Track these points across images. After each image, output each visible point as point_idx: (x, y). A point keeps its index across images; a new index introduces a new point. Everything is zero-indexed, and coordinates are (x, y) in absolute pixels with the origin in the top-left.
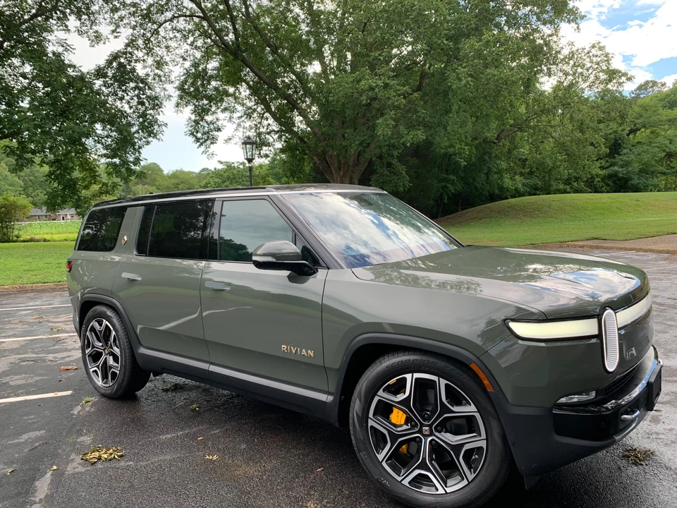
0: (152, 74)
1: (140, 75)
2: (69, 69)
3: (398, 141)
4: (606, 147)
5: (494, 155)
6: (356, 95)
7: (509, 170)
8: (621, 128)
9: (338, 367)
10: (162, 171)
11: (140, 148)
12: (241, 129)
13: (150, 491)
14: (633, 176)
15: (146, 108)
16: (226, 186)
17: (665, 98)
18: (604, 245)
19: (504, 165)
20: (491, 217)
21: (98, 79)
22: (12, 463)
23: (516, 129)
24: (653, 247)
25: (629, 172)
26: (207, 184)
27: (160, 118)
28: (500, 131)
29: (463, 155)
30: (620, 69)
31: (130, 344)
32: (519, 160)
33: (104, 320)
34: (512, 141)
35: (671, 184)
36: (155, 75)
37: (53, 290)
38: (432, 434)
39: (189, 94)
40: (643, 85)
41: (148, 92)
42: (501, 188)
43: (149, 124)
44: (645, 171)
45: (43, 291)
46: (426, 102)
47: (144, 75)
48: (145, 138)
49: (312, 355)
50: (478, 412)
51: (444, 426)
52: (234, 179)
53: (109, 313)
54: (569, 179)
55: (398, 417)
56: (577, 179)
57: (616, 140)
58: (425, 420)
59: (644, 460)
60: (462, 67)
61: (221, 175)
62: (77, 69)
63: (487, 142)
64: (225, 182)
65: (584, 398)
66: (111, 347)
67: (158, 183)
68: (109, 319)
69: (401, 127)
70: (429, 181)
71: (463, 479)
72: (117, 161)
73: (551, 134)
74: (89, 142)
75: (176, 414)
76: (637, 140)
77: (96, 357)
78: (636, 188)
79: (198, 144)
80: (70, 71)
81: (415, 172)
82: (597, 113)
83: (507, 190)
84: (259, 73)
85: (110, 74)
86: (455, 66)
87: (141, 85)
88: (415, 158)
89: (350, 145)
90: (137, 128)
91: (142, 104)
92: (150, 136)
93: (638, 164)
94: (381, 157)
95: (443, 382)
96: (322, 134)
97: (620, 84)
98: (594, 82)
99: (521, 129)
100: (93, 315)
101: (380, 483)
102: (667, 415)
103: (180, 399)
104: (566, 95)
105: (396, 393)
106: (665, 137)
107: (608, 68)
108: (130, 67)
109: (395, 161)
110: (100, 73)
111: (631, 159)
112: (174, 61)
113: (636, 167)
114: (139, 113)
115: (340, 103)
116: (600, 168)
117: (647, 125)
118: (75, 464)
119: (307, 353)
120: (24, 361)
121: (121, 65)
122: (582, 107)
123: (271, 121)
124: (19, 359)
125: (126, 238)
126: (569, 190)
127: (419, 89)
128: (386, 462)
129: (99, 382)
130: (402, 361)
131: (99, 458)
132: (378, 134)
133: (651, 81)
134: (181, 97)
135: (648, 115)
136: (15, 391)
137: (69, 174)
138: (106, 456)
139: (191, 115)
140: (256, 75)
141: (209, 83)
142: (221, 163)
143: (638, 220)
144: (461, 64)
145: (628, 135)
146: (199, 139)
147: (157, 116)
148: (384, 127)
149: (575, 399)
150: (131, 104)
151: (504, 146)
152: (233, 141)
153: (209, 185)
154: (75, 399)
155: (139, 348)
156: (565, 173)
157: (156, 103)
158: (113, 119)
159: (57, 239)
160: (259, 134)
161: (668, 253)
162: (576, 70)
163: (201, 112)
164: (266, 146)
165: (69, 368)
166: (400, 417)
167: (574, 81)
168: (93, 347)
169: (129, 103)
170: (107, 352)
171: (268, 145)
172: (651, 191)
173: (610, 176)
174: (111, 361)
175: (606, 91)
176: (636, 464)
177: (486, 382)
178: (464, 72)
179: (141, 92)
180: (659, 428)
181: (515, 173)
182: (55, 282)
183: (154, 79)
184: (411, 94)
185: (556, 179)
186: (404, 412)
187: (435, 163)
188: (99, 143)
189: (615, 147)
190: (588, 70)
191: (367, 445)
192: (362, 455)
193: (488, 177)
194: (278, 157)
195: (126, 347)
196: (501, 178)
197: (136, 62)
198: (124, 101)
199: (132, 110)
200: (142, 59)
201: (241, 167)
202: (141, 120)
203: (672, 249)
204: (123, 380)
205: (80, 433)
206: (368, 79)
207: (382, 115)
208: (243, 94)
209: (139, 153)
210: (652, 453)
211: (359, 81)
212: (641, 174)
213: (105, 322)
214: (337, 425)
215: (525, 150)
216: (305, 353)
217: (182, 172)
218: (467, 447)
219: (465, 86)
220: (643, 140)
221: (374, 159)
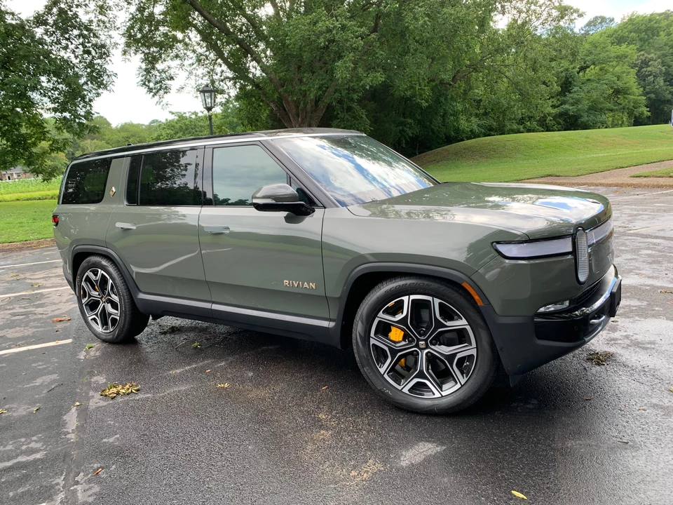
0: (95, 20)
1: (83, 21)
2: (7, 16)
3: (358, 84)
4: (557, 85)
5: (449, 97)
6: (313, 38)
7: (465, 111)
8: (572, 66)
9: (338, 296)
10: (109, 124)
11: (90, 100)
12: (193, 77)
13: (173, 416)
14: (582, 114)
15: (93, 57)
16: (179, 138)
17: (613, 34)
18: (558, 181)
19: (459, 107)
20: (448, 160)
21: (38, 27)
22: (35, 403)
23: (471, 70)
24: (603, 181)
25: (578, 110)
26: (159, 136)
27: (109, 67)
28: (455, 72)
29: (424, 95)
30: (572, 6)
31: (129, 290)
32: (474, 101)
33: (100, 270)
34: (468, 82)
35: (618, 120)
36: (99, 21)
37: (21, 249)
38: (427, 347)
39: (137, 41)
40: (592, 22)
41: (94, 40)
42: (457, 130)
43: (97, 74)
44: (594, 108)
45: (11, 250)
46: (382, 43)
47: (87, 22)
48: (95, 89)
49: (314, 287)
50: (469, 324)
51: (438, 340)
52: (187, 129)
53: (104, 262)
54: (523, 118)
55: (396, 334)
56: (530, 118)
57: (567, 78)
58: (421, 335)
59: (605, 361)
60: (419, 7)
61: (173, 126)
62: (16, 17)
63: (442, 84)
64: (177, 133)
65: (559, 307)
66: (109, 295)
67: (107, 137)
68: (104, 268)
69: (360, 69)
70: (387, 125)
71: (456, 383)
72: (67, 115)
73: (504, 73)
74: (35, 96)
75: (180, 352)
76: (586, 78)
77: (93, 306)
78: (586, 125)
79: (152, 94)
80: (9, 19)
81: (373, 117)
82: (549, 51)
83: (463, 132)
84: (210, 17)
85: (51, 21)
86: (413, 5)
87: (85, 33)
88: (373, 102)
89: (309, 90)
90: (85, 79)
91: (89, 53)
92: (99, 87)
93: (587, 102)
94: (340, 102)
95: (437, 301)
96: (280, 79)
97: (572, 21)
98: (546, 19)
99: (475, 70)
100: (88, 266)
101: (383, 393)
102: (622, 325)
103: (180, 339)
104: (519, 33)
105: (394, 314)
106: (613, 74)
107: (560, 4)
108: (71, 13)
109: (355, 105)
110: (40, 20)
111: (582, 96)
112: (117, 5)
113: (585, 105)
114: (85, 63)
115: (297, 46)
116: (551, 106)
117: (596, 62)
118: (95, 400)
119: (309, 286)
120: (15, 316)
121: (61, 11)
122: (535, 45)
123: (224, 67)
124: (10, 314)
125: (114, 189)
126: (522, 129)
127: (374, 30)
128: (388, 374)
129: (99, 328)
130: (400, 286)
131: (118, 393)
132: (338, 77)
133: (600, 17)
134: (128, 45)
135: (598, 52)
136: (16, 342)
137: (17, 130)
138: (123, 391)
139: (140, 64)
140: (205, 18)
141: (157, 29)
142: (173, 113)
143: (588, 156)
144: (418, 4)
145: (578, 73)
146: (152, 89)
147: (105, 66)
148: (342, 69)
149: (551, 308)
150: (77, 54)
151: (460, 87)
152: (186, 90)
153: (161, 137)
154: (77, 346)
155: (138, 294)
156: (519, 112)
157: (103, 51)
158: (59, 70)
159: (9, 199)
160: (213, 82)
161: (617, 186)
162: (530, 7)
163: (151, 61)
164: (221, 94)
165: (62, 319)
166: (398, 334)
167: (527, 19)
168: (90, 296)
169: (74, 52)
170: (104, 300)
171: (222, 92)
172: (599, 128)
173: (561, 115)
174: (109, 308)
175: (558, 28)
176: (599, 364)
177: (476, 297)
178: (420, 11)
179: (87, 41)
180: (617, 335)
181: (471, 115)
182: (22, 241)
183: (99, 26)
184: (369, 35)
185: (510, 119)
186: (402, 329)
187: (392, 106)
188: (45, 96)
189: (566, 85)
190: (540, 7)
191: (370, 361)
192: (366, 370)
193: (444, 119)
194: (231, 106)
195: (125, 294)
196: (457, 120)
197: (77, 8)
198: (68, 50)
199: (78, 60)
200: (83, 3)
201: (193, 117)
202: (89, 70)
203: (621, 182)
204: (124, 325)
205: (91, 374)
206: (325, 21)
207: (340, 57)
208: (193, 39)
209: (91, 106)
210: (612, 355)
211: (315, 24)
212: (590, 111)
213: (100, 272)
214: (339, 347)
215: (479, 91)
216: (307, 286)
217: (132, 125)
218: (459, 356)
219: (422, 26)
220: (592, 78)
221: (334, 104)
